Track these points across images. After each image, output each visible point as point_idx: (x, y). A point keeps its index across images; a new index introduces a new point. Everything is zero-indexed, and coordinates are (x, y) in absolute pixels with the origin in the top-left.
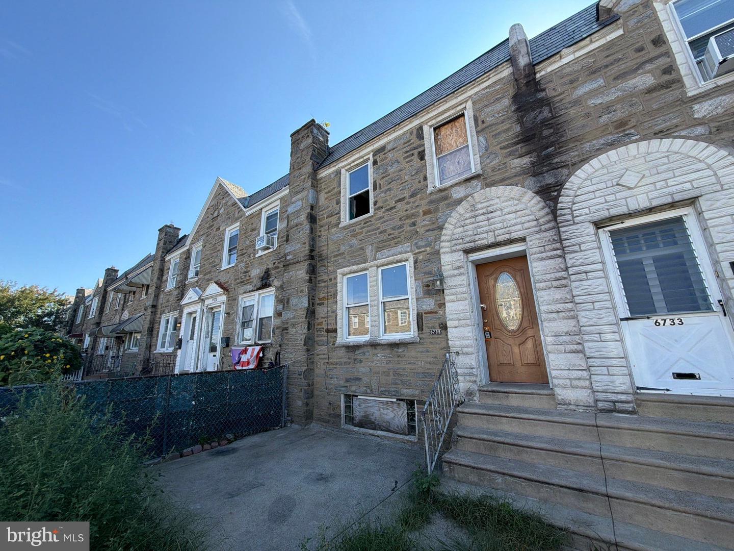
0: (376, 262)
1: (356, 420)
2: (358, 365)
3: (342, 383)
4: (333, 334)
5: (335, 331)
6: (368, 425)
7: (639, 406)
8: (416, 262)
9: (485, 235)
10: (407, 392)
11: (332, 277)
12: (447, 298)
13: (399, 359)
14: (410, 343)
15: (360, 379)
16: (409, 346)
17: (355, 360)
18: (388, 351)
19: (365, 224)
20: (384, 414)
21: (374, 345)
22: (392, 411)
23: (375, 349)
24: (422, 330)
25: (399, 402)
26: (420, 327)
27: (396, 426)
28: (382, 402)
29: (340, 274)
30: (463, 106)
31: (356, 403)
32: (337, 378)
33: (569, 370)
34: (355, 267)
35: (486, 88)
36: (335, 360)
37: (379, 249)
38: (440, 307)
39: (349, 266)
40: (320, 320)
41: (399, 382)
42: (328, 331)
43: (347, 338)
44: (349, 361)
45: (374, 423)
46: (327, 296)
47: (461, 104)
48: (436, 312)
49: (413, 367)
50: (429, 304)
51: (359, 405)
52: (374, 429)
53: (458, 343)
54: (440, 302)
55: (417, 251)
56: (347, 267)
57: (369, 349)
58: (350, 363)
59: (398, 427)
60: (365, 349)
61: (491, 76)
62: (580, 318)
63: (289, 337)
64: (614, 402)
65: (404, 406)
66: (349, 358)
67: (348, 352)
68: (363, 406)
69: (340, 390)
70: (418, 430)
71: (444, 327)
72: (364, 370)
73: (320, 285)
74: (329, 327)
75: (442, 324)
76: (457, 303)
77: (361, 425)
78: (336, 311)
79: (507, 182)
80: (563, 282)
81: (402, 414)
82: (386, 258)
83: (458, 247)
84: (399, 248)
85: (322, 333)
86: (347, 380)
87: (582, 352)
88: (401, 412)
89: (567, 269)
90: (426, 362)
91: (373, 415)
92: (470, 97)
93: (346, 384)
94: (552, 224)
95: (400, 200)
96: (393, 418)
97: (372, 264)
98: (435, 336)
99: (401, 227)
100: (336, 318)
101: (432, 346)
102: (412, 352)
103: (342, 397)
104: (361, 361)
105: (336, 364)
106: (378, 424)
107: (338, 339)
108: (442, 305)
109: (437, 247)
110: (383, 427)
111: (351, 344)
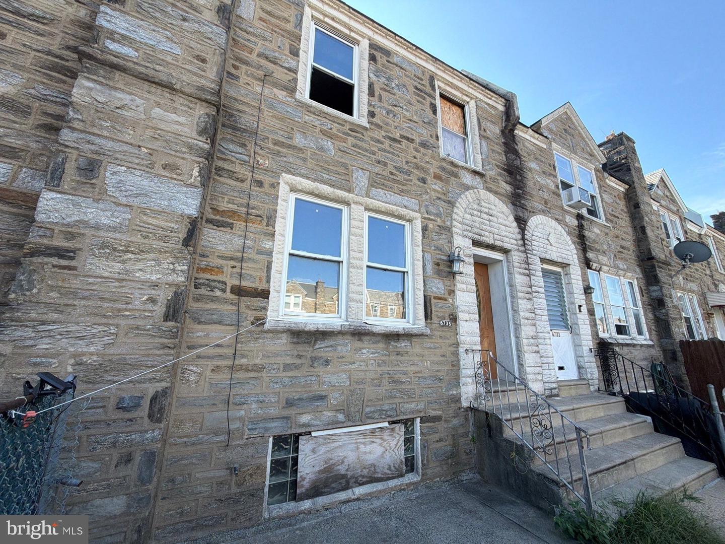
1: (303, 486)
2: (320, 370)
4: (256, 301)
5: (264, 294)
8: (425, 228)
9: (487, 234)
12: (459, 286)
13: (399, 358)
15: (322, 398)
16: (414, 339)
17: (314, 359)
18: (381, 345)
21: (360, 334)
23: (360, 340)
24: (431, 319)
25: (393, 426)
26: (428, 315)
27: (387, 467)
28: (363, 434)
29: (284, 183)
31: (305, 446)
32: (257, 402)
33: (534, 367)
36: (256, 361)
37: (375, 184)
38: (450, 294)
39: (312, 180)
41: (397, 394)
42: (239, 292)
43: (297, 315)
48: (445, 300)
50: (438, 287)
51: (314, 451)
53: (468, 339)
54: (450, 288)
58: (298, 367)
60: (340, 340)
62: (537, 326)
66: (299, 357)
67: (298, 343)
68: (323, 449)
69: (267, 429)
71: (454, 319)
74: (243, 284)
75: (452, 315)
76: (466, 294)
80: (530, 296)
81: (396, 445)
84: (405, 200)
86: (290, 404)
87: (539, 352)
88: (395, 442)
89: (531, 287)
93: (286, 412)
96: (382, 456)
98: (445, 329)
99: (407, 173)
101: (441, 341)
103: (271, 440)
104: (327, 362)
105: (259, 369)
107: (269, 313)
108: (452, 292)
110: (363, 477)
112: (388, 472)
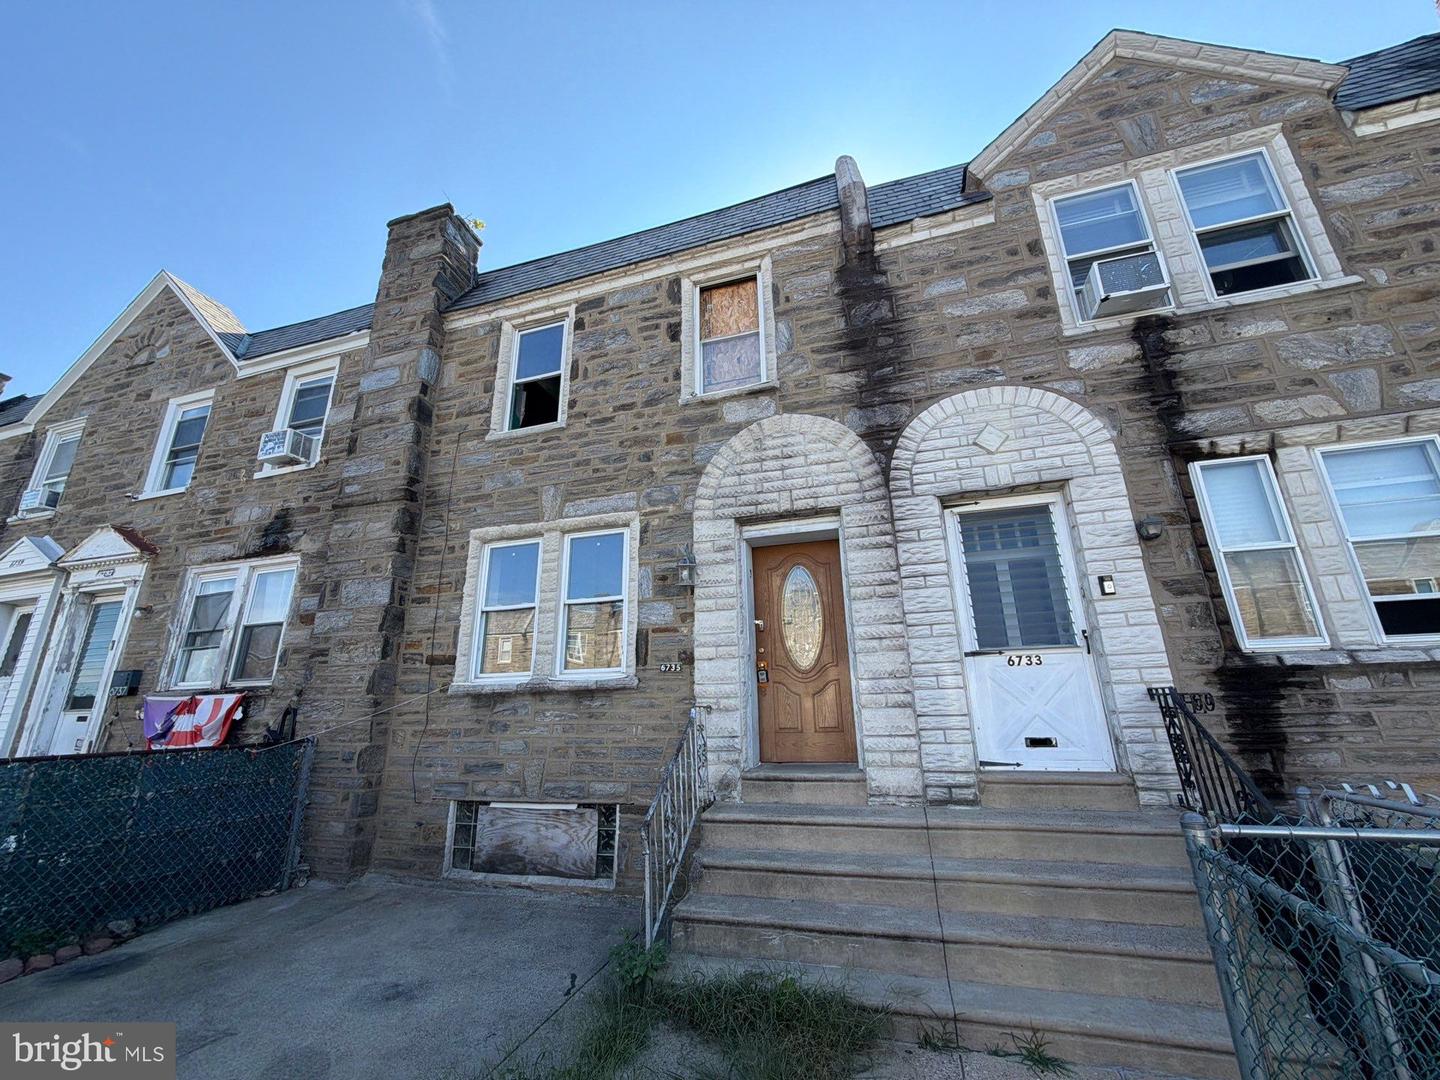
0: (561, 522)
1: (479, 857)
2: (497, 736)
3: (455, 776)
4: (445, 669)
5: (452, 660)
6: (510, 865)
7: (982, 791)
8: (644, 530)
9: (775, 496)
10: (603, 790)
11: (456, 543)
12: (699, 604)
13: (593, 721)
14: (617, 689)
15: (499, 766)
16: (616, 696)
17: (492, 724)
18: (569, 706)
19: (544, 441)
20: (547, 838)
21: (539, 692)
22: (566, 832)
23: (542, 700)
24: (645, 663)
25: (582, 810)
26: (641, 657)
27: (571, 861)
28: (545, 814)
29: (476, 539)
30: (755, 263)
31: (484, 817)
32: (442, 765)
33: (890, 736)
34: (513, 528)
35: (796, 244)
36: (443, 726)
37: (570, 496)
38: (683, 621)
39: (499, 524)
40: (416, 636)
41: (587, 768)
42: (432, 661)
43: (476, 678)
44: (477, 726)
45: (521, 859)
46: (440, 584)
47: (753, 259)
48: (675, 630)
49: (619, 737)
50: (664, 613)
51: (492, 823)
52: (522, 873)
53: (712, 689)
54: (684, 611)
55: (648, 509)
56: (494, 525)
57: (528, 700)
58: (478, 732)
59: (575, 864)
60: (518, 702)
61: (807, 226)
62: (911, 649)
63: (327, 673)
64: (950, 787)
65: (592, 817)
66: (478, 721)
67: (478, 707)
68: (501, 823)
69: (449, 793)
70: (619, 865)
71: (688, 659)
72: (509, 746)
73: (423, 558)
74: (435, 653)
75: (685, 653)
76: (717, 614)
77: (491, 866)
78: (457, 618)
79: (818, 409)
80: (892, 588)
81: (586, 836)
82: (585, 515)
83: (728, 511)
84: (613, 500)
85: (418, 665)
86: (468, 770)
87: (910, 705)
88: (585, 832)
89: (897, 568)
90: (646, 727)
91: (521, 843)
92: (770, 250)
93: (463, 779)
94: (881, 492)
95: (624, 407)
96: (567, 846)
97: (552, 524)
98: (669, 676)
99: (621, 459)
100: (456, 632)
101: (661, 694)
102: (620, 707)
103: (452, 806)
104: (506, 727)
105: (444, 733)
106: (531, 862)
107: (455, 679)
108: (688, 617)
109: (688, 507)
110: (543, 866)
111: (487, 690)
112: (572, 867)
